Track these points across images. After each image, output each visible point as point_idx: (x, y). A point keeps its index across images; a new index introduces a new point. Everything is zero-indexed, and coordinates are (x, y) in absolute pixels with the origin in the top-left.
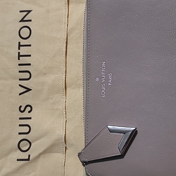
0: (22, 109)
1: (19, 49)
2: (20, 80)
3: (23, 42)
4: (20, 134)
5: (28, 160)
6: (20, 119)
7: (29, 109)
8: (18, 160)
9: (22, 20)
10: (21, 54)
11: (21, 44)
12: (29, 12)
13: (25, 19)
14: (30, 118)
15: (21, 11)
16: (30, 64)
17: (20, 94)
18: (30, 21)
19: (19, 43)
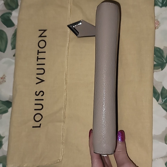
0: (37, 93)
1: (38, 54)
2: (37, 74)
3: (41, 50)
4: (35, 110)
5: (40, 127)
6: (36, 100)
7: (42, 93)
8: (33, 127)
9: (40, 36)
10: (39, 58)
12: (45, 31)
13: (42, 35)
14: (43, 100)
15: (39, 30)
16: (44, 64)
17: (37, 84)
18: (46, 36)
19: (38, 51)
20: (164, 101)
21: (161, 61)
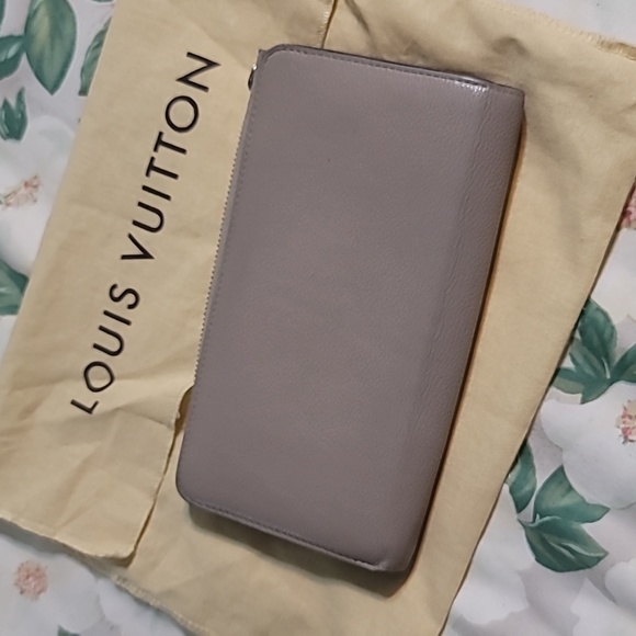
0: (117, 293)
1: (156, 149)
2: (135, 223)
3: (170, 136)
4: (96, 346)
5: (90, 411)
6: (106, 313)
7: (130, 299)
8: (73, 403)
9: (185, 79)
10: (156, 164)
11: (164, 139)
12: (210, 64)
13: (193, 79)
14: (128, 323)
15: (190, 54)
16: (168, 197)
17: (124, 257)
18: (205, 88)
19: (161, 134)
20: (538, 520)
21: (594, 369)
